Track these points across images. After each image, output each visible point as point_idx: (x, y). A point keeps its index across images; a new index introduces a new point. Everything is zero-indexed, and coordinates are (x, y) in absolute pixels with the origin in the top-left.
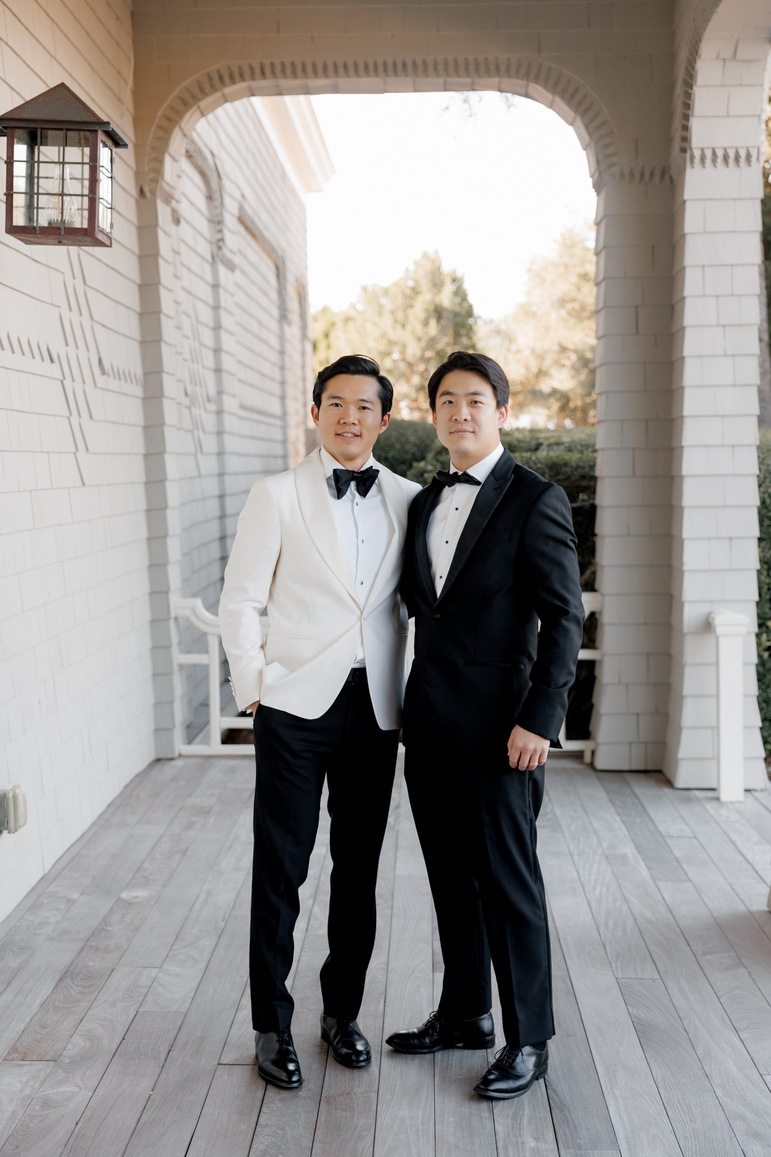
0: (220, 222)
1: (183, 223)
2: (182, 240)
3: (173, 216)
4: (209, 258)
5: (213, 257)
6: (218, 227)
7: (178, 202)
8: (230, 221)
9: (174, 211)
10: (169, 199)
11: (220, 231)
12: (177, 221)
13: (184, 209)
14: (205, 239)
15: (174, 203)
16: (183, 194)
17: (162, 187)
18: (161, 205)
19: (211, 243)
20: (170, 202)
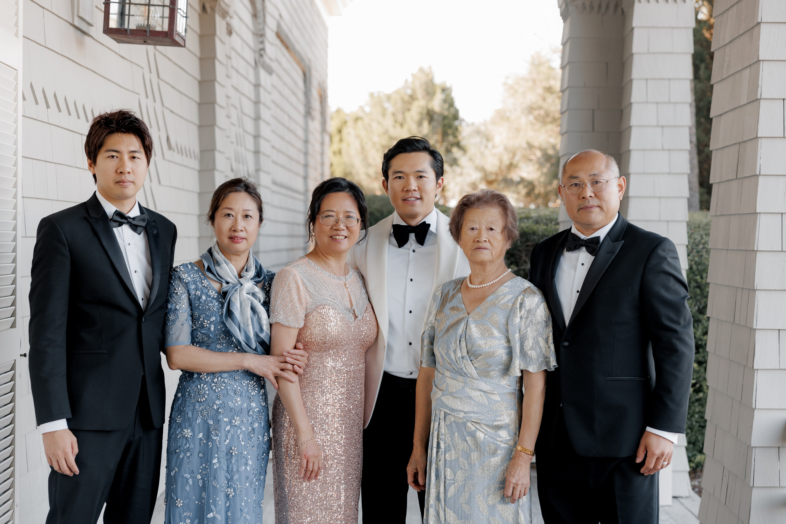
0: (262, 35)
1: (234, 35)
2: (233, 49)
3: (227, 29)
4: (253, 63)
5: (256, 63)
6: (261, 39)
7: (231, 17)
8: (270, 35)
9: (228, 25)
10: (225, 14)
11: (262, 42)
12: (230, 32)
13: (235, 23)
14: (250, 48)
15: (228, 19)
16: (236, 12)
17: (220, 5)
18: (218, 19)
19: (254, 51)
20: (226, 17)
